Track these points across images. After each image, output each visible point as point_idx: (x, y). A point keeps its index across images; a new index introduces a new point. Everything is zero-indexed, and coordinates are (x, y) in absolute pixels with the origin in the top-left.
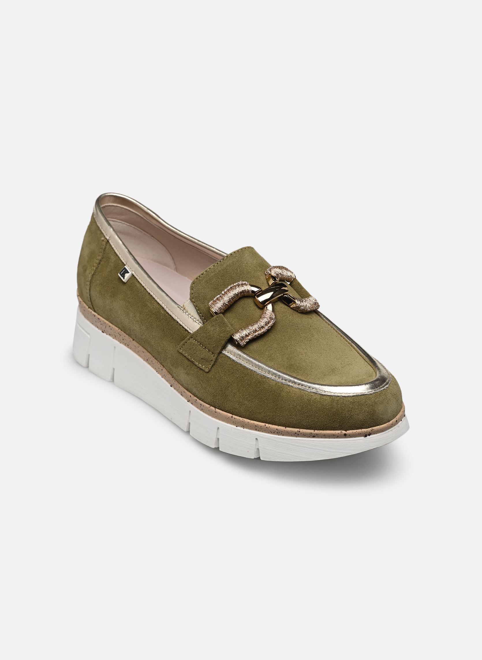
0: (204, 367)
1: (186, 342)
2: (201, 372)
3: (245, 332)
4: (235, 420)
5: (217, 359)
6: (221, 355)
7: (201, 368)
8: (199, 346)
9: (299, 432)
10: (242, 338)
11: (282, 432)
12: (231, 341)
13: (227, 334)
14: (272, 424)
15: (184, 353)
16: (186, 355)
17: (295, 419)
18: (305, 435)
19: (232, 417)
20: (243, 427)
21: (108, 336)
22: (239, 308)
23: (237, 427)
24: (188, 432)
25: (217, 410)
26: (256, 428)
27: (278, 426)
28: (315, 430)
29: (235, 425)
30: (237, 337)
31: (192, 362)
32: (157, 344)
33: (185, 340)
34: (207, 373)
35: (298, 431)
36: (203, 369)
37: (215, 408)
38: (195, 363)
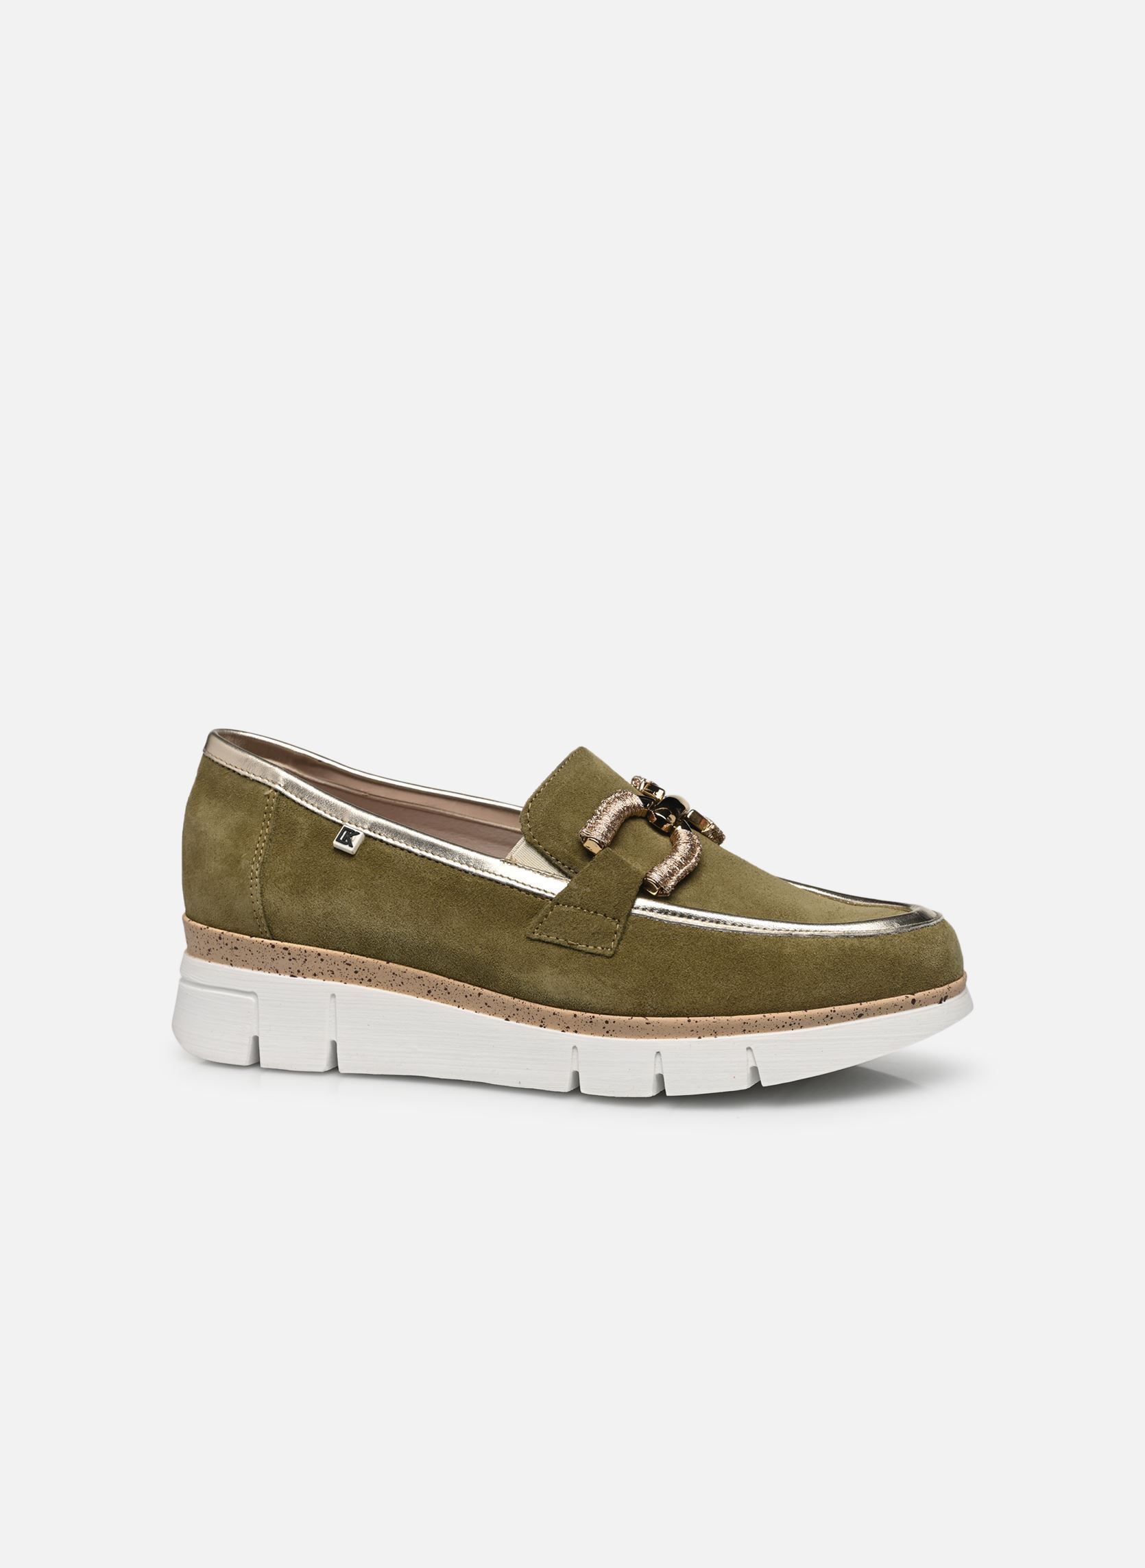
0: (600, 948)
1: (546, 916)
2: (597, 959)
3: (664, 869)
4: (698, 1023)
5: (625, 928)
6: (631, 918)
7: (595, 951)
8: (581, 914)
9: (834, 1011)
10: (665, 879)
11: (800, 1022)
12: (645, 890)
13: (636, 876)
14: (778, 1012)
15: (544, 937)
16: (553, 938)
17: (825, 988)
18: (844, 1017)
19: (689, 1021)
20: (715, 1034)
21: (310, 980)
22: (628, 838)
23: (700, 1038)
24: (576, 1091)
25: (651, 1019)
26: (745, 1027)
27: (790, 1011)
28: (860, 1002)
29: (695, 1037)
30: (655, 877)
31: (570, 947)
32: (468, 943)
33: (543, 912)
34: (611, 957)
35: (831, 1011)
36: (599, 952)
37: (644, 1016)
38: (578, 948)
